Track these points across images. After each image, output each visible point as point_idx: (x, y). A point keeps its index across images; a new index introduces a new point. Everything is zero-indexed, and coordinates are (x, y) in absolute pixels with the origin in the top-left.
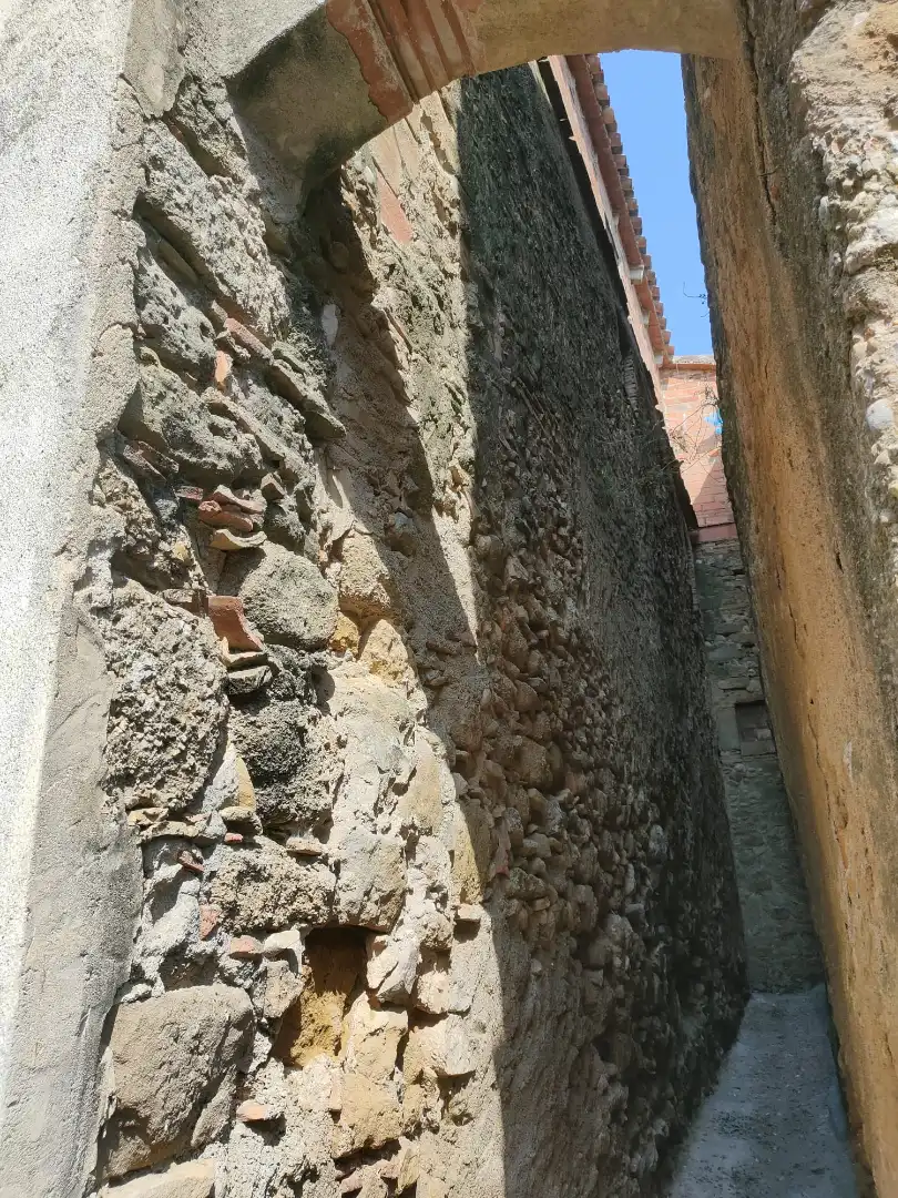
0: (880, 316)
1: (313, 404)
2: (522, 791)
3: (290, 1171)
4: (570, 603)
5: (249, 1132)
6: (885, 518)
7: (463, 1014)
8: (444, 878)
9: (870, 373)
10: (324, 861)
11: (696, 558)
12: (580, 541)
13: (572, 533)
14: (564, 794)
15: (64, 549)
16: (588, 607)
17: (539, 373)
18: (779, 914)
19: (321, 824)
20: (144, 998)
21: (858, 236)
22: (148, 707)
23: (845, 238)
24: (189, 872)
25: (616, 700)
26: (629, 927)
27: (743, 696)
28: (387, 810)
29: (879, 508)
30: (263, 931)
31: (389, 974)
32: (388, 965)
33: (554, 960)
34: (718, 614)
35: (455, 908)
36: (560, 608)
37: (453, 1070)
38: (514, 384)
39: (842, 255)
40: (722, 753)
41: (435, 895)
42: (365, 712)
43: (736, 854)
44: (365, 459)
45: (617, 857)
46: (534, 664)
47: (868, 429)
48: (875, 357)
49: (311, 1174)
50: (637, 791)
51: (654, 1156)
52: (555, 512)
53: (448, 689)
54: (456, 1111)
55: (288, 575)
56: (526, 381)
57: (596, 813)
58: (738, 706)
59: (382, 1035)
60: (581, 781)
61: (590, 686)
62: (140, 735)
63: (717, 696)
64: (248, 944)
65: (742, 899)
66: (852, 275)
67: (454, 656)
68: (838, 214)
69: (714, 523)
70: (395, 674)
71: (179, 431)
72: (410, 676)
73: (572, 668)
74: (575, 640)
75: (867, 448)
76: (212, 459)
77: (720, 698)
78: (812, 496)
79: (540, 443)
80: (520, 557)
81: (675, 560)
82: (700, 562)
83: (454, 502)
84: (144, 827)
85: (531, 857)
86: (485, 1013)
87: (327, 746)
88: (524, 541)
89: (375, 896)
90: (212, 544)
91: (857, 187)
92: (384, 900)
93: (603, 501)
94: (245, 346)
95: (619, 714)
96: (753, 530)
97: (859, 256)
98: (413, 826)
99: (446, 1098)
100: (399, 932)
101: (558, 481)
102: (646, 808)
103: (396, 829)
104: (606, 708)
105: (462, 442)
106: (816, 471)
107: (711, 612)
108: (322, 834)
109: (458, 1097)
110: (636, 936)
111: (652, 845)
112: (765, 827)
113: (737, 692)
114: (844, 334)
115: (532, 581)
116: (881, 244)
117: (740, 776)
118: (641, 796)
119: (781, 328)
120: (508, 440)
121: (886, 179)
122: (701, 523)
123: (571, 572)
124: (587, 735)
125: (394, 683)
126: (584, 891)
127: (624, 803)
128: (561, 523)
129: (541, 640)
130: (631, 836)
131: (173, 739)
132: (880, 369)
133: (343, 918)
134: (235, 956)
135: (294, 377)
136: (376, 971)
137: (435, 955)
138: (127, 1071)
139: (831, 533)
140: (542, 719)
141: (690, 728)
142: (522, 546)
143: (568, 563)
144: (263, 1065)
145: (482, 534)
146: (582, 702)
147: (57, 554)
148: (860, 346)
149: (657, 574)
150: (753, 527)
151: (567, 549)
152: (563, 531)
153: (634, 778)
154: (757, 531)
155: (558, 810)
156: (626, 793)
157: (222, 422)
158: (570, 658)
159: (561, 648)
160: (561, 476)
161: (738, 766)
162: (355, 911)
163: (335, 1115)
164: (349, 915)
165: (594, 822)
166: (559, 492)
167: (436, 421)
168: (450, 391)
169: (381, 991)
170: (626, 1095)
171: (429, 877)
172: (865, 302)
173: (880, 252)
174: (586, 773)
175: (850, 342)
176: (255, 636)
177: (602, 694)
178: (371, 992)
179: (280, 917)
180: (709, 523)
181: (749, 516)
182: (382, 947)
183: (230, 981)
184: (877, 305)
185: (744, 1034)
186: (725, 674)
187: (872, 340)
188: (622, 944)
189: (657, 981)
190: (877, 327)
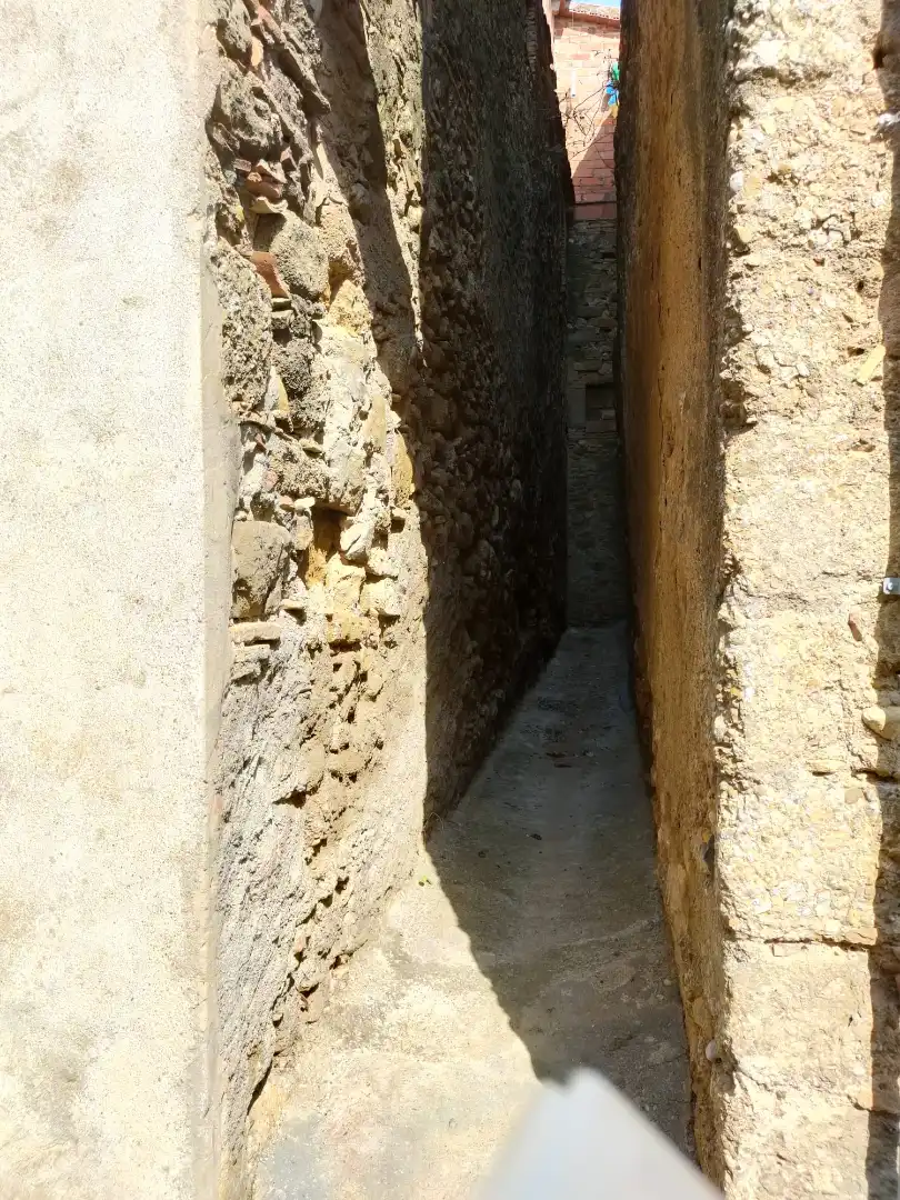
0: (748, 115)
1: (308, 83)
2: (430, 434)
3: (309, 642)
4: (471, 276)
5: (287, 615)
6: (729, 245)
7: (395, 578)
8: (387, 484)
9: (736, 153)
10: (323, 458)
11: (569, 236)
12: (481, 216)
13: (476, 207)
14: (458, 441)
15: (194, 211)
16: (483, 280)
17: (460, 37)
18: (597, 567)
19: (318, 431)
20: (244, 520)
21: (746, 56)
22: (239, 332)
23: (738, 56)
24: (260, 449)
25: (497, 369)
26: (492, 550)
27: (595, 378)
28: (356, 429)
29: (727, 238)
30: (295, 495)
31: (355, 542)
32: (355, 535)
33: (445, 560)
34: (582, 296)
35: (392, 508)
36: (463, 281)
37: (390, 611)
38: (440, 52)
39: (735, 65)
40: (570, 430)
41: (381, 496)
42: (342, 354)
43: (569, 517)
44: (337, 133)
45: (488, 497)
46: (444, 329)
47: (729, 189)
48: (740, 143)
49: (319, 648)
50: (505, 448)
51: (495, 710)
52: (465, 185)
53: (388, 344)
54: (388, 639)
55: (300, 237)
56: (450, 47)
57: (477, 460)
58: (589, 387)
59: (350, 580)
60: (470, 432)
61: (480, 354)
62: (235, 351)
63: (572, 376)
64: (287, 500)
65: (569, 554)
66: (738, 83)
67: (394, 316)
68: (737, 37)
69: (592, 200)
70: (356, 326)
71: (238, 113)
72: (366, 330)
73: (469, 336)
74: (472, 312)
75: (727, 201)
76: (257, 138)
77: (575, 377)
78: (691, 211)
79: (456, 112)
80: (438, 230)
81: (552, 238)
82: (572, 241)
83: (395, 174)
84: (241, 414)
85: (435, 484)
86: (406, 581)
87: (321, 377)
88: (442, 215)
89: (350, 488)
90: (253, 208)
91: (751, 20)
92: (354, 492)
93: (501, 175)
94: (271, 32)
95: (499, 381)
96: (636, 222)
97: (742, 72)
98: (371, 444)
99: (383, 629)
100: (360, 517)
101: (468, 153)
102: (510, 465)
103: (360, 444)
104: (490, 375)
105: (402, 114)
106: (696, 193)
107: (577, 294)
108: (319, 439)
109: (389, 630)
110: (496, 559)
111: (512, 494)
112: (596, 496)
113: (589, 375)
114: (726, 119)
115: (445, 254)
116: (757, 66)
117: (582, 451)
118: (509, 453)
119: (688, 76)
120: (434, 111)
121: (768, 18)
122: (578, 199)
123: (473, 246)
124: (477, 396)
125: (355, 334)
126: (466, 516)
127: (496, 456)
128: (469, 196)
129: (449, 308)
130: (498, 484)
131: (251, 357)
132: (742, 152)
133: (331, 499)
134: (282, 507)
135: (297, 56)
136: (346, 539)
137: (380, 538)
138: (242, 557)
139: (698, 244)
140: (447, 377)
141: (548, 403)
142: (441, 219)
143: (471, 237)
144: (293, 579)
145: (415, 206)
146: (474, 367)
147: (189, 215)
148: (733, 134)
149: (536, 252)
150: (637, 219)
151: (471, 222)
152: (470, 205)
153: (504, 438)
154: (640, 224)
155: (453, 452)
156: (498, 448)
157: (261, 104)
158: (469, 327)
159: (463, 317)
160: (470, 148)
161: (581, 442)
162: (339, 496)
163: (329, 618)
164: (335, 498)
165: (475, 466)
166: (468, 166)
167: (386, 95)
168: (397, 63)
169: (350, 552)
170: (482, 664)
171: (379, 482)
172: (742, 104)
173: (756, 71)
174: (473, 427)
175: (729, 129)
176: (285, 287)
177: (488, 362)
178: (343, 553)
179: (302, 489)
180: (586, 199)
181: (634, 207)
182: (350, 524)
183: (279, 522)
184: (748, 107)
185: (559, 653)
186: (580, 356)
187: (741, 131)
188: (487, 561)
189: (506, 595)
190: (745, 121)
